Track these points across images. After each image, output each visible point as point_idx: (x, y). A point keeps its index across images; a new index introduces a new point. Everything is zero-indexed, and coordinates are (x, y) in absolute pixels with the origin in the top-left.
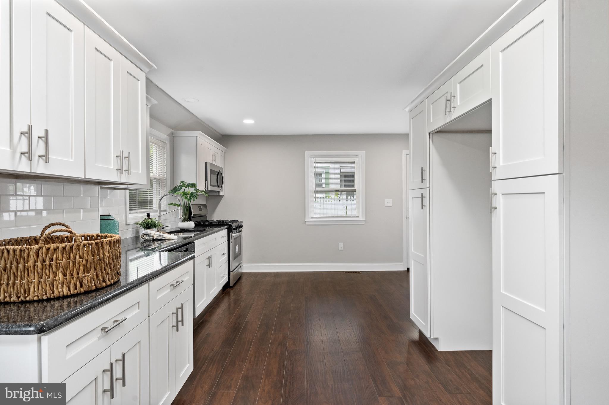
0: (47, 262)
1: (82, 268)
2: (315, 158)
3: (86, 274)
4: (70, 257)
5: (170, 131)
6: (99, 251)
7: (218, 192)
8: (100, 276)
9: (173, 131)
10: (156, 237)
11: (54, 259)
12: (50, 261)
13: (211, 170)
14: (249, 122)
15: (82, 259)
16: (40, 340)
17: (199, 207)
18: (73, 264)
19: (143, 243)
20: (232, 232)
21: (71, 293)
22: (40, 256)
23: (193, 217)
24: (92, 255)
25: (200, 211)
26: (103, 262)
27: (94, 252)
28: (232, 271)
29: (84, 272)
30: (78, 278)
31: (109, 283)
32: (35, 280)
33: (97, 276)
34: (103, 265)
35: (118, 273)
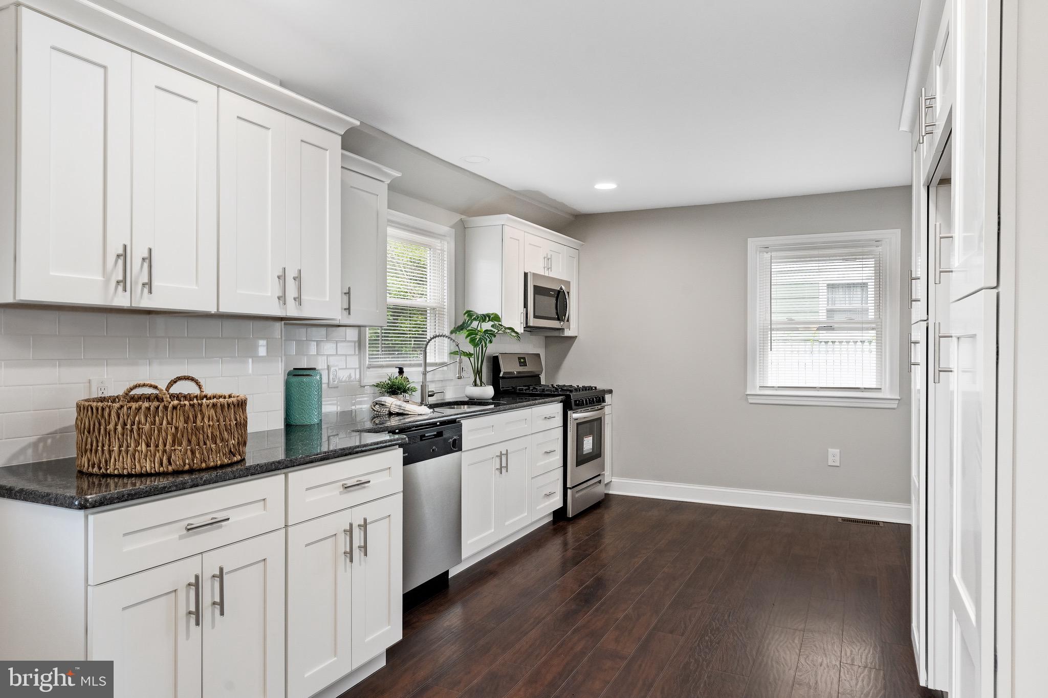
0: (128, 427)
1: (170, 438)
2: (771, 251)
3: (176, 447)
4: (155, 421)
5: (457, 218)
6: (195, 417)
7: (562, 330)
8: (197, 452)
9: (463, 217)
10: (395, 410)
11: (136, 422)
12: (132, 425)
13: (535, 286)
14: (606, 186)
15: (171, 426)
16: (86, 517)
17: (519, 358)
18: (159, 432)
19: (374, 418)
20: (571, 409)
21: (155, 471)
22: (121, 418)
23: (503, 378)
24: (185, 422)
25: (520, 366)
26: (201, 432)
27: (188, 417)
28: (570, 488)
29: (173, 444)
30: (164, 451)
31: (212, 464)
32: (116, 449)
33: (193, 452)
34: (201, 436)
35: (231, 451)
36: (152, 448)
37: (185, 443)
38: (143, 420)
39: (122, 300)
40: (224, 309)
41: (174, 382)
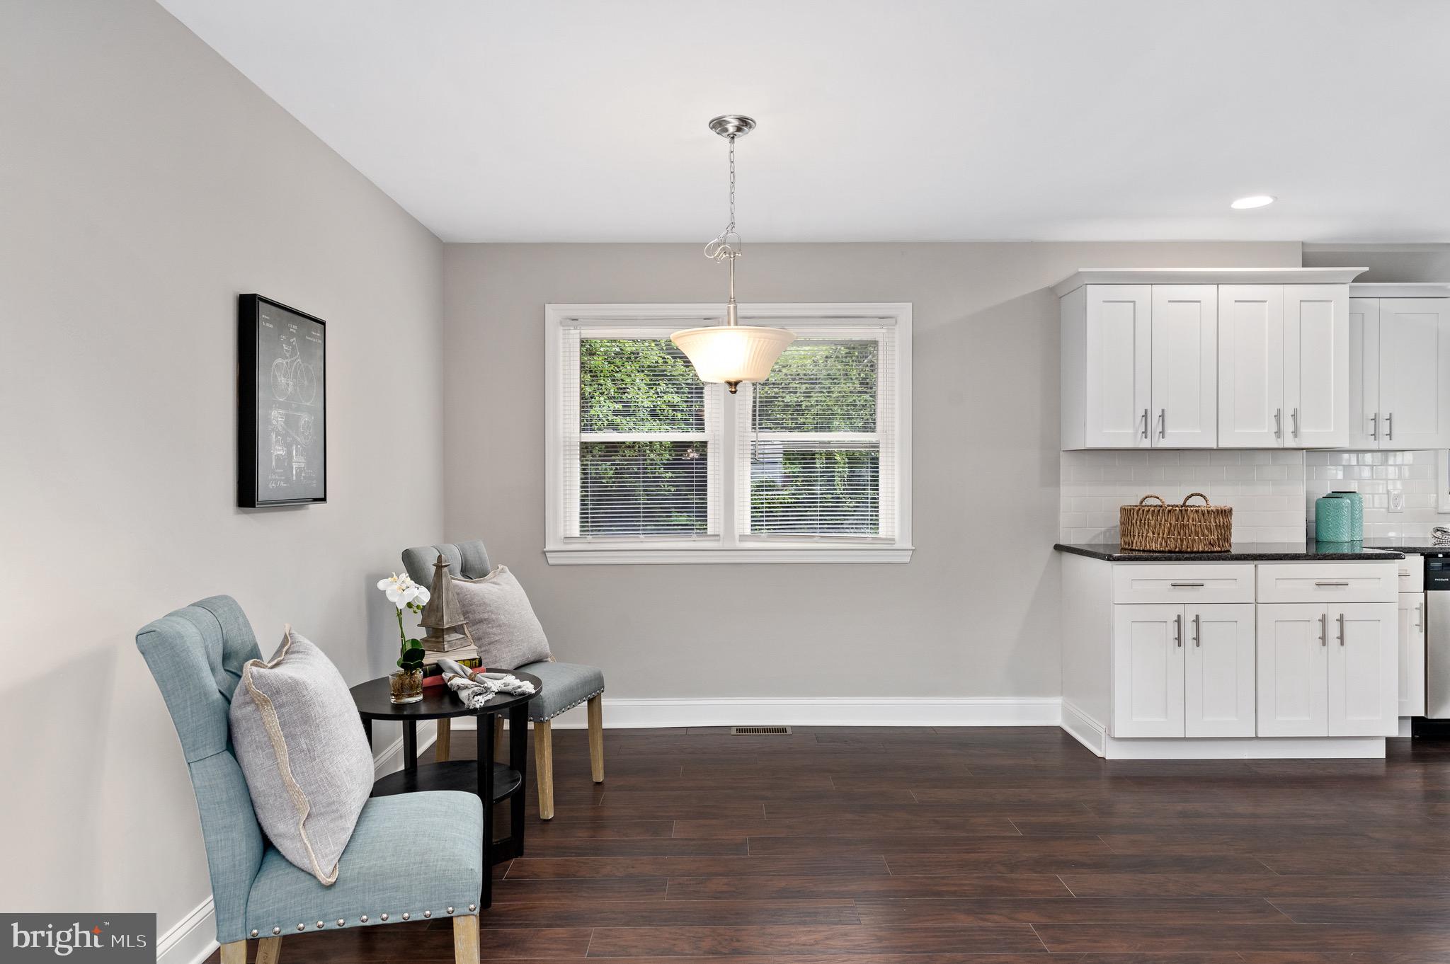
0: (1143, 521)
1: (1167, 530)
4: (1158, 519)
6: (1183, 518)
8: (1185, 541)
11: (1147, 519)
12: (1145, 521)
15: (1167, 523)
18: (1160, 526)
22: (1139, 518)
24: (1176, 521)
27: (1179, 518)
29: (1169, 533)
30: (1163, 538)
31: (1195, 550)
32: (1137, 534)
33: (1182, 541)
34: (1187, 531)
35: (1210, 543)
36: (1156, 535)
37: (1176, 533)
38: (1151, 518)
39: (1146, 444)
40: (1221, 446)
41: (1190, 497)
